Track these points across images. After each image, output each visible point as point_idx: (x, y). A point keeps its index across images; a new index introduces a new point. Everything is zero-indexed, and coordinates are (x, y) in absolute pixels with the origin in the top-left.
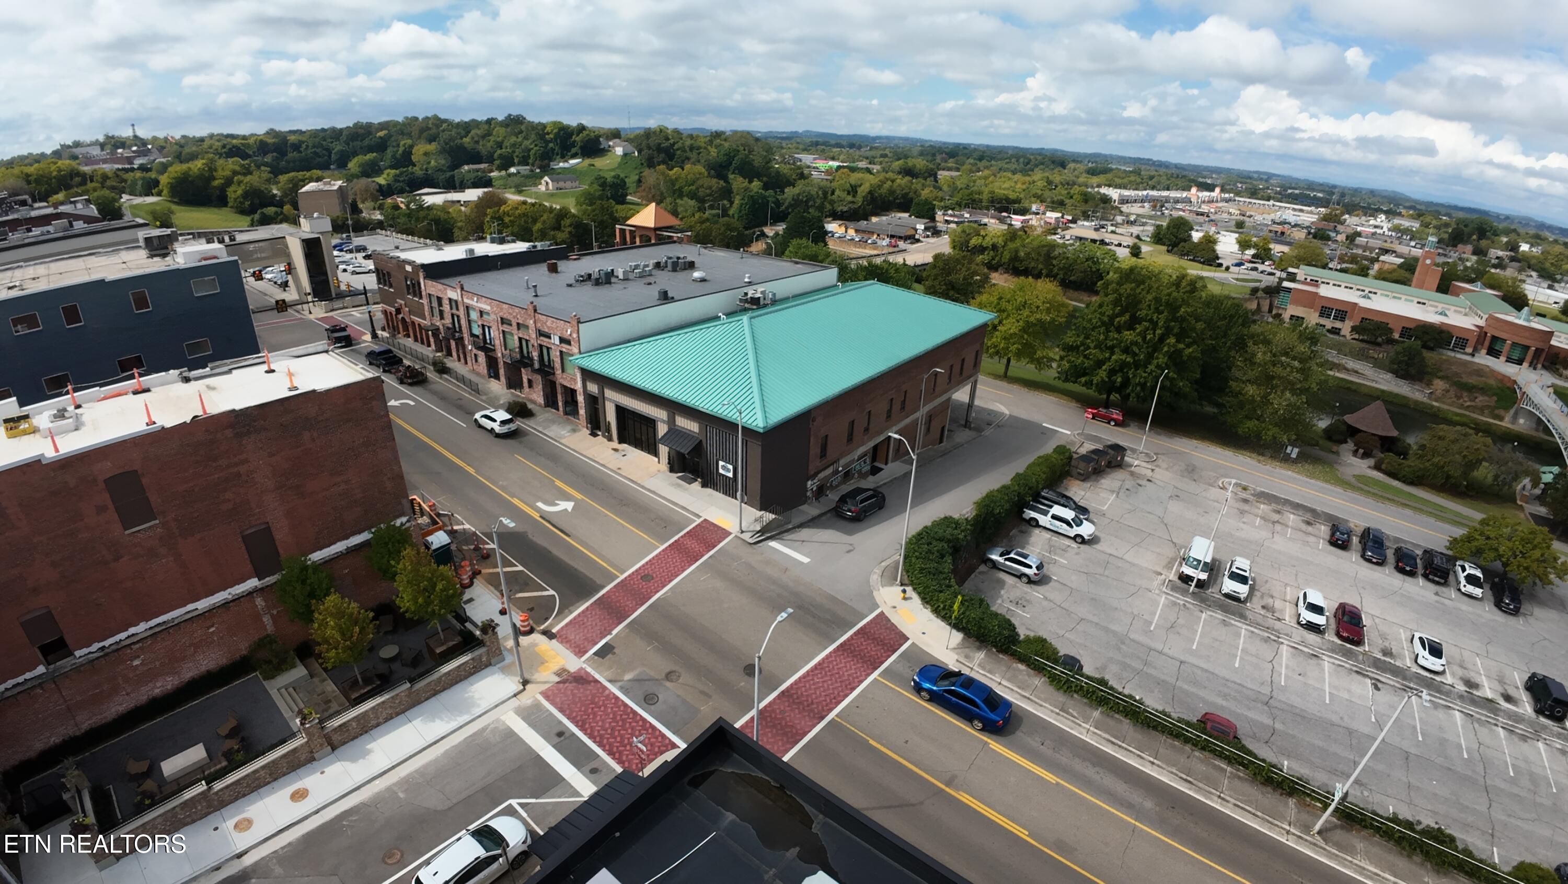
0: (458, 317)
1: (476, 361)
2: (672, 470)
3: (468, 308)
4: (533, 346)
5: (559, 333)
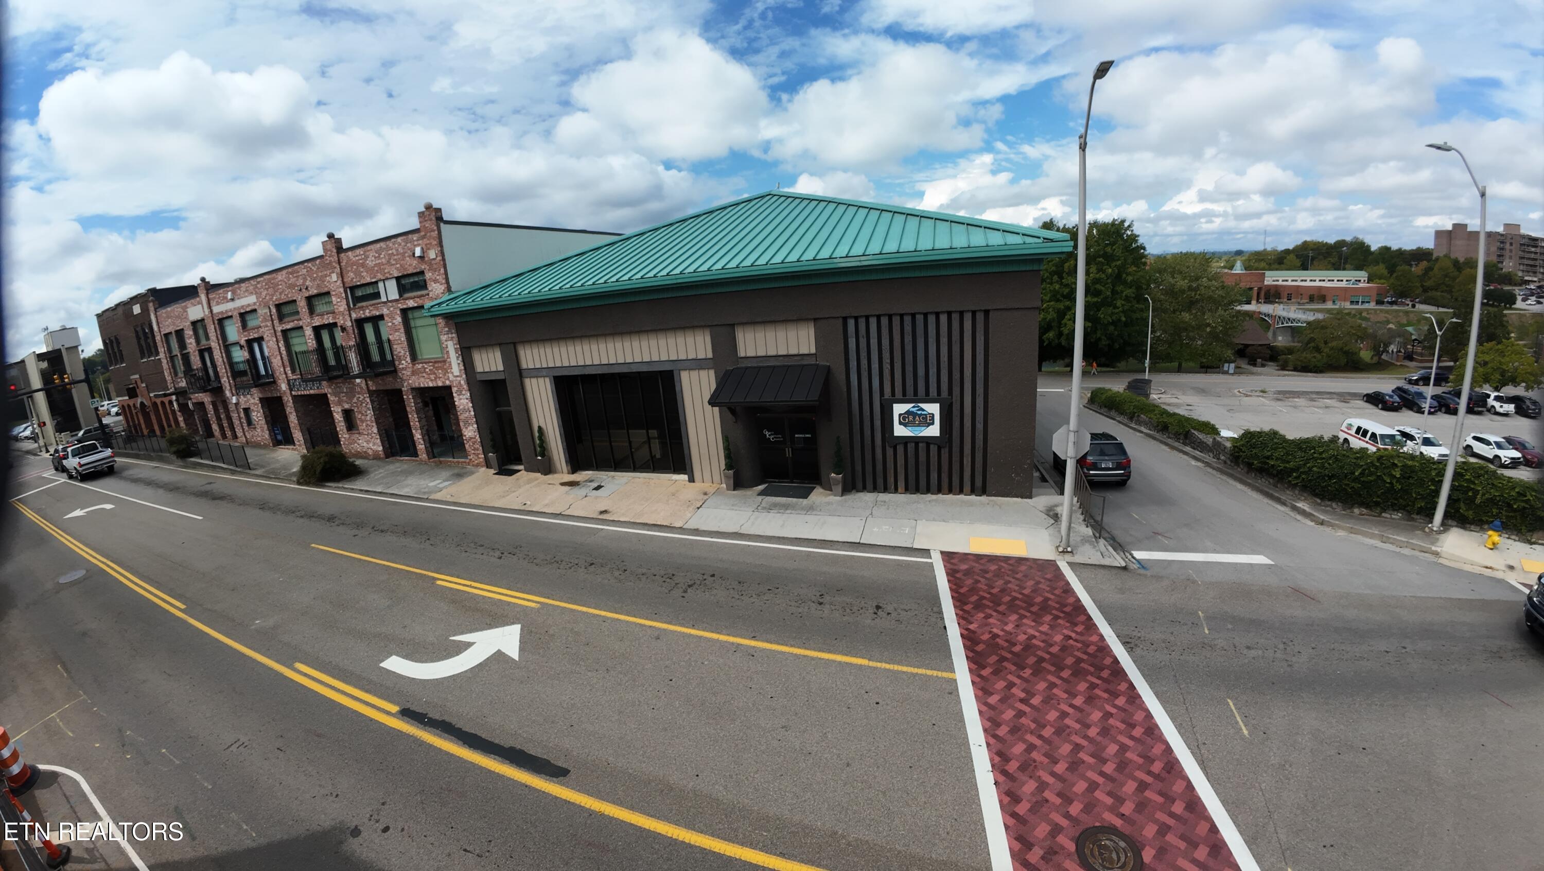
2: (739, 483)
4: (343, 329)
5: (395, 271)
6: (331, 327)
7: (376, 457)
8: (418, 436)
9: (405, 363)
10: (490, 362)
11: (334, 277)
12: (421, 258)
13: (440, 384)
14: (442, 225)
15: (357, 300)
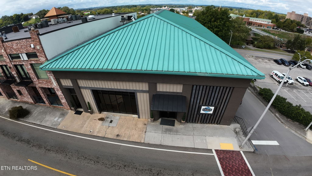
2: (154, 120)
4: (10, 68)
5: (25, 51)
6: (6, 66)
7: (32, 104)
8: (45, 100)
9: (35, 80)
10: (67, 83)
11: (3, 51)
12: (34, 48)
13: (50, 87)
14: (40, 36)
15: (13, 58)
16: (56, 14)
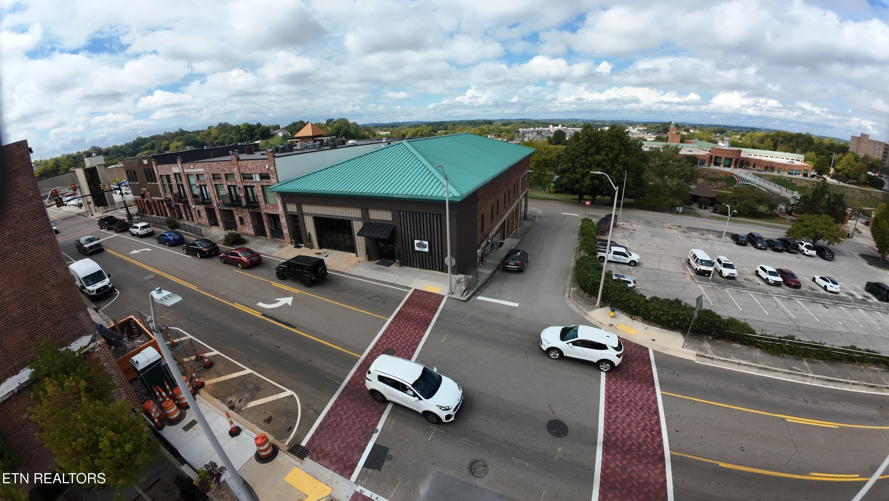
0: (182, 186)
1: (200, 216)
2: (370, 259)
3: (188, 176)
4: (239, 188)
5: (258, 172)
6: (234, 186)
7: (251, 236)
8: (267, 230)
9: (262, 204)
10: (292, 208)
11: (236, 169)
12: (268, 169)
13: (275, 213)
14: (275, 158)
15: (244, 178)
16: (311, 135)
